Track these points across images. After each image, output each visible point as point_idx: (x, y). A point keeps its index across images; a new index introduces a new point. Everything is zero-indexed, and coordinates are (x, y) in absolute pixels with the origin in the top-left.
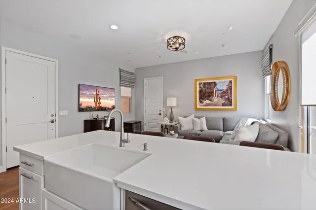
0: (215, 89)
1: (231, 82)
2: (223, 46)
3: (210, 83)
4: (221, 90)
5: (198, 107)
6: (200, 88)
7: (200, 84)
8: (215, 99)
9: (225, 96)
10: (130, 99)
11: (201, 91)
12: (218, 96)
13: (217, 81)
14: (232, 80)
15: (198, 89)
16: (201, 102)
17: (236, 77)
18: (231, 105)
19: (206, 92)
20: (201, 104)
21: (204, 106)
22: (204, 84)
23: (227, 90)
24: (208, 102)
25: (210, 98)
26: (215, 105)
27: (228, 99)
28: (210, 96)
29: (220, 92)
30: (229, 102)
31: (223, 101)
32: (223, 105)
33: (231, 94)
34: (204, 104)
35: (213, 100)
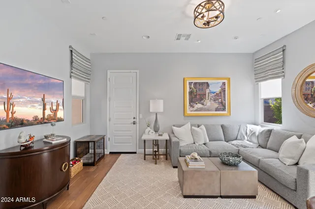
0: (208, 91)
1: (224, 84)
2: (236, 38)
3: (202, 84)
4: (214, 93)
5: (188, 112)
6: (190, 88)
7: (190, 83)
8: (208, 103)
9: (218, 99)
10: (84, 100)
11: (191, 93)
12: (211, 99)
13: (209, 81)
14: (226, 81)
15: (188, 90)
16: (192, 106)
17: (229, 78)
18: (224, 109)
19: (197, 93)
20: (192, 109)
22: (195, 84)
23: (220, 93)
24: (199, 106)
25: (202, 101)
26: (208, 110)
27: (222, 103)
28: (202, 99)
29: (213, 95)
30: (223, 106)
31: (216, 105)
32: (217, 110)
33: (225, 97)
34: (195, 109)
35: (205, 104)
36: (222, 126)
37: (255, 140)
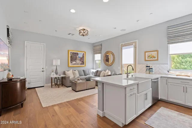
0: (78, 57)
1: (84, 54)
3: (75, 53)
5: (70, 65)
6: (71, 55)
7: (71, 53)
8: (78, 61)
9: (81, 60)
11: (71, 57)
13: (78, 53)
15: (70, 55)
16: (71, 63)
17: (85, 52)
18: (83, 64)
19: (74, 57)
20: (71, 64)
21: (73, 65)
22: (73, 53)
23: (82, 57)
24: (74, 62)
26: (78, 64)
27: (83, 61)
28: (75, 60)
29: (80, 58)
30: (83, 63)
31: (81, 62)
32: (81, 64)
33: (84, 59)
34: (73, 64)
35: (77, 61)
36: (83, 71)
37: (94, 74)
